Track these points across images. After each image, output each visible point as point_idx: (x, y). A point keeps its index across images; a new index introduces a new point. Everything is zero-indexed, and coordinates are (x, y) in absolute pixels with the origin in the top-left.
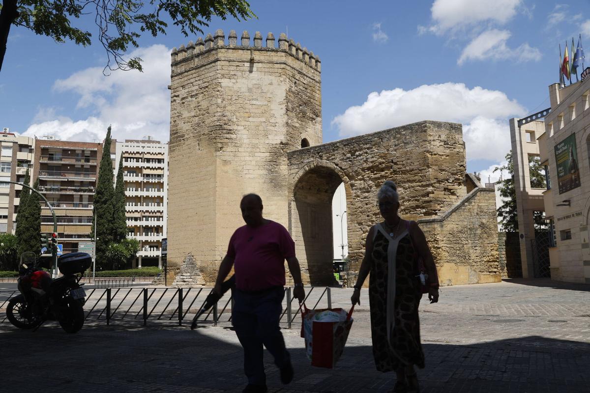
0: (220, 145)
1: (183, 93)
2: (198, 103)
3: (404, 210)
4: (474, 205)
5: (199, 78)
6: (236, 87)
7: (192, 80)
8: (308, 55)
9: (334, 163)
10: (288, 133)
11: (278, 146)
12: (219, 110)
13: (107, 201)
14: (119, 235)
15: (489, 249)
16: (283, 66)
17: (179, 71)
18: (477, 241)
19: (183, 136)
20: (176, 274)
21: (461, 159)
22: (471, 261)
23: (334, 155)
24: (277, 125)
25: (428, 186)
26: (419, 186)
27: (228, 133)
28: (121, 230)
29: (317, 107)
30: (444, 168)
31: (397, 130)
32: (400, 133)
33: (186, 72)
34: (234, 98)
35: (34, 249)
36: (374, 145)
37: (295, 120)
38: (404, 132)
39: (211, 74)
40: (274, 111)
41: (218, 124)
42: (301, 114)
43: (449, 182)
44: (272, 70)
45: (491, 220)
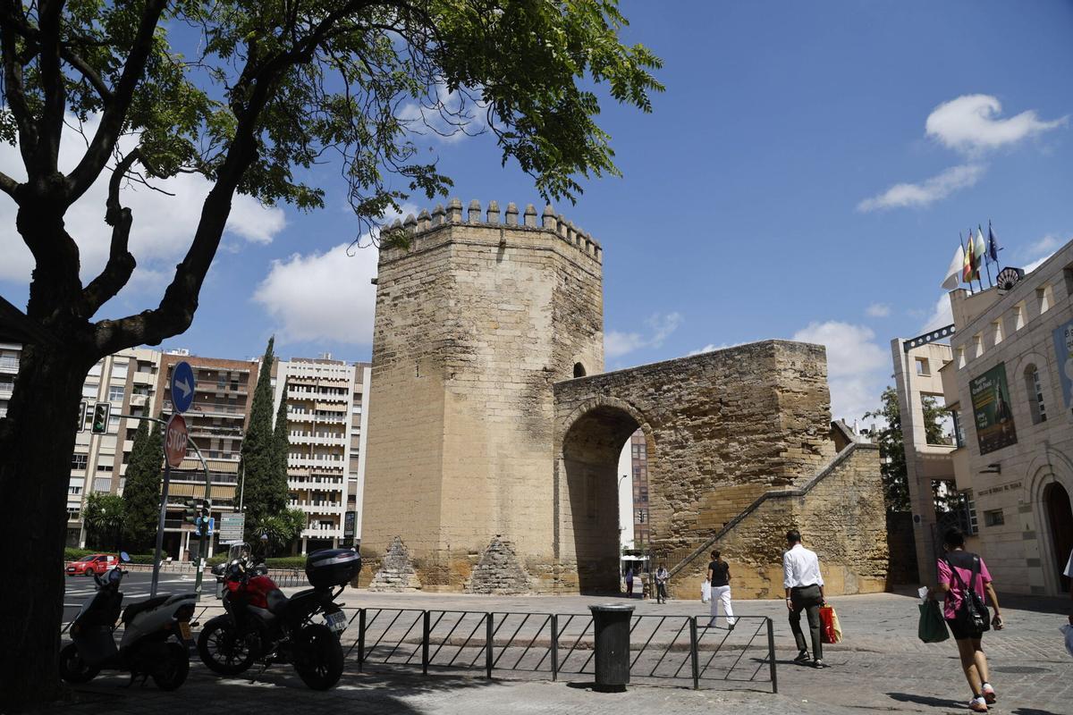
0: (451, 370)
1: (395, 289)
2: (419, 305)
3: (741, 477)
4: (849, 470)
5: (421, 269)
6: (477, 283)
7: (410, 272)
8: (585, 238)
9: (628, 401)
10: (555, 355)
11: (539, 374)
12: (451, 316)
13: (261, 450)
14: (276, 503)
15: (874, 538)
16: (548, 253)
17: (391, 258)
18: (855, 527)
19: (393, 354)
20: (375, 569)
21: (826, 400)
22: (847, 558)
23: (628, 389)
24: (539, 341)
25: (778, 439)
26: (764, 439)
27: (464, 352)
28: (280, 496)
29: (597, 316)
30: (801, 411)
31: (728, 353)
32: (732, 358)
33: (401, 259)
34: (475, 299)
35: (149, 520)
36: (692, 375)
37: (566, 335)
38: (739, 357)
39: (440, 263)
40: (533, 320)
41: (449, 337)
42: (574, 325)
43: (809, 435)
44: (533, 258)
45: (874, 494)
